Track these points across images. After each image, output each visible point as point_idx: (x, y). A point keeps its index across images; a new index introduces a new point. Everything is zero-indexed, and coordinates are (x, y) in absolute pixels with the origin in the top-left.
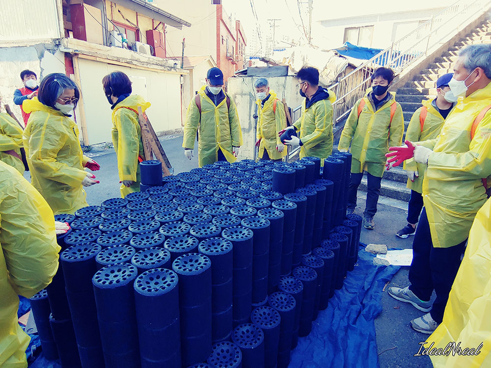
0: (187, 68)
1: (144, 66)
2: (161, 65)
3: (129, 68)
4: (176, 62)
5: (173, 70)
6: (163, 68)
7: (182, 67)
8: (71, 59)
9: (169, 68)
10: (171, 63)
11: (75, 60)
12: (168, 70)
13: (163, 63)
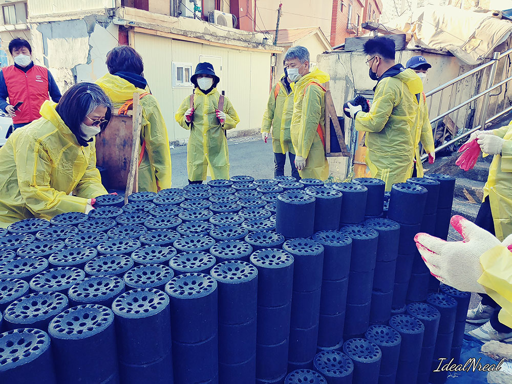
0: (283, 45)
1: (220, 42)
2: (245, 41)
3: (201, 45)
4: (267, 36)
5: (260, 47)
6: (246, 44)
7: (275, 44)
8: (125, 34)
9: (254, 44)
10: (260, 37)
11: (131, 35)
12: (254, 47)
13: (248, 38)
